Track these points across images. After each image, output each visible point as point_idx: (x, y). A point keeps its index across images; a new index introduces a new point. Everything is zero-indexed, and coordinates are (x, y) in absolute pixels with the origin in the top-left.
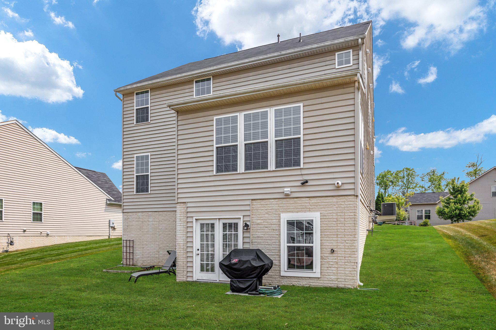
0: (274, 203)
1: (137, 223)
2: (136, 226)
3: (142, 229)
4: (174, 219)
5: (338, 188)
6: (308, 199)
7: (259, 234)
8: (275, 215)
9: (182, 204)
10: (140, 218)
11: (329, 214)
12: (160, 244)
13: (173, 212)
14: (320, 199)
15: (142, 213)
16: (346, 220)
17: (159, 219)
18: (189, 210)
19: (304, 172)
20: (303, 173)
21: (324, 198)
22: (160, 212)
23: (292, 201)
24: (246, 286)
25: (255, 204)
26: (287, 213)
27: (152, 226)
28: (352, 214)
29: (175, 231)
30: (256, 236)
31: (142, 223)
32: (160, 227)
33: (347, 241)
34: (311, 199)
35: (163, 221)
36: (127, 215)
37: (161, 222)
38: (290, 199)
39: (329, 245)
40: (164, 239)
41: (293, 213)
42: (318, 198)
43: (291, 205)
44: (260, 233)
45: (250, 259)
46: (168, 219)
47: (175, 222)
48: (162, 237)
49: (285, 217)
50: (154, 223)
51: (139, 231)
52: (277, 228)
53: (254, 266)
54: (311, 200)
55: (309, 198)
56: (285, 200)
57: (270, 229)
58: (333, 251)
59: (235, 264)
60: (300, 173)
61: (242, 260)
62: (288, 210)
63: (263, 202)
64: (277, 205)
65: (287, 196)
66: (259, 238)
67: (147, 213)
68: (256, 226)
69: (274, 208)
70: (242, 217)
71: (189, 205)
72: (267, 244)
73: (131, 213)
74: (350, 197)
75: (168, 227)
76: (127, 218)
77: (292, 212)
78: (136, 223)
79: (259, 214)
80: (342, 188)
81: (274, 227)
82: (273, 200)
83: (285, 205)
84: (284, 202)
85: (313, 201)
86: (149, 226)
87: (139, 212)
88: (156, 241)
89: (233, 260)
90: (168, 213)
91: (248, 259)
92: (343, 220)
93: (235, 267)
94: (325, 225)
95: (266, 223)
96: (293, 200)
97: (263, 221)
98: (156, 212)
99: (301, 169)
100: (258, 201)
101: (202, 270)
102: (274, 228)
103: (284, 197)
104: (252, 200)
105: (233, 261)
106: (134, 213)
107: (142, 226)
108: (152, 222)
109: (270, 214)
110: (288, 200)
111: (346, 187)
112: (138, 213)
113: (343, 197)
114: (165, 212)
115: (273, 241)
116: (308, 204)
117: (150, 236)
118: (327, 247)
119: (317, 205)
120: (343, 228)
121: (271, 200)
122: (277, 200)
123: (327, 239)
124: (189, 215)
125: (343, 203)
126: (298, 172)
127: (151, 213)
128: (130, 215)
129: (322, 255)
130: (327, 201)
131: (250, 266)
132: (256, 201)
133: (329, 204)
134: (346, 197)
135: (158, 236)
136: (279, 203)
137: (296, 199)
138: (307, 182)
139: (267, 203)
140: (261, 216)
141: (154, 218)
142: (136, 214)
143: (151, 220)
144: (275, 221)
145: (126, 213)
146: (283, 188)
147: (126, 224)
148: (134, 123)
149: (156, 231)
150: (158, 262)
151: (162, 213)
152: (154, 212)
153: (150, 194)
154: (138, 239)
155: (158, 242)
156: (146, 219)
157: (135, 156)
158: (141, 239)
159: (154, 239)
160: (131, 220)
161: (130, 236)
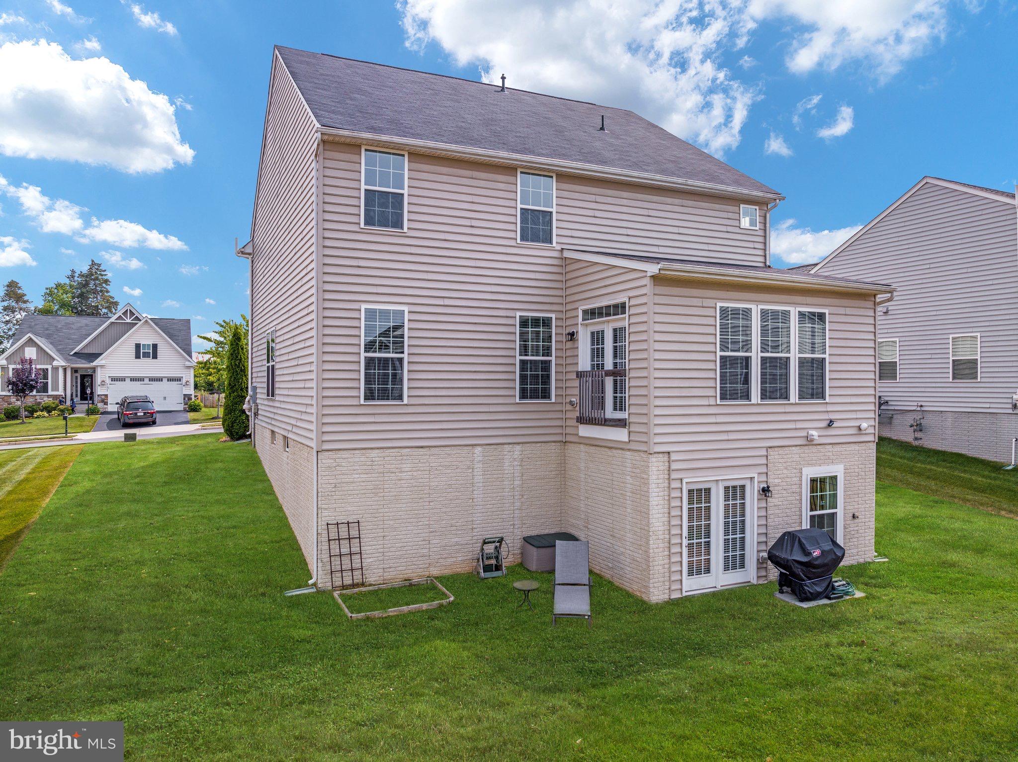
1: (365, 476)
2: (364, 484)
3: (382, 491)
4: (468, 463)
10: (376, 463)
12: (431, 522)
13: (466, 448)
15: (382, 451)
17: (431, 465)
22: (432, 449)
27: (412, 481)
29: (471, 489)
31: (382, 475)
32: (433, 484)
35: (441, 468)
36: (335, 456)
37: (436, 472)
40: (444, 510)
46: (454, 464)
47: (471, 471)
48: (438, 507)
50: (415, 474)
51: (372, 495)
65: (811, 442)
67: (397, 450)
73: (345, 452)
75: (453, 483)
76: (334, 464)
78: (362, 476)
86: (402, 482)
87: (372, 449)
88: (421, 515)
90: (455, 451)
98: (422, 447)
106: (357, 452)
107: (382, 483)
108: (409, 473)
112: (370, 451)
114: (447, 449)
117: (405, 505)
127: (409, 450)
128: (344, 456)
135: (427, 503)
141: (417, 461)
142: (363, 454)
143: (406, 467)
145: (330, 453)
146: (806, 431)
147: (331, 481)
148: (359, 224)
149: (422, 492)
150: (427, 565)
151: (437, 449)
152: (417, 449)
153: (406, 405)
154: (369, 515)
155: (427, 519)
156: (393, 466)
157: (364, 307)
158: (377, 515)
159: (416, 512)
160: (346, 468)
161: (342, 509)
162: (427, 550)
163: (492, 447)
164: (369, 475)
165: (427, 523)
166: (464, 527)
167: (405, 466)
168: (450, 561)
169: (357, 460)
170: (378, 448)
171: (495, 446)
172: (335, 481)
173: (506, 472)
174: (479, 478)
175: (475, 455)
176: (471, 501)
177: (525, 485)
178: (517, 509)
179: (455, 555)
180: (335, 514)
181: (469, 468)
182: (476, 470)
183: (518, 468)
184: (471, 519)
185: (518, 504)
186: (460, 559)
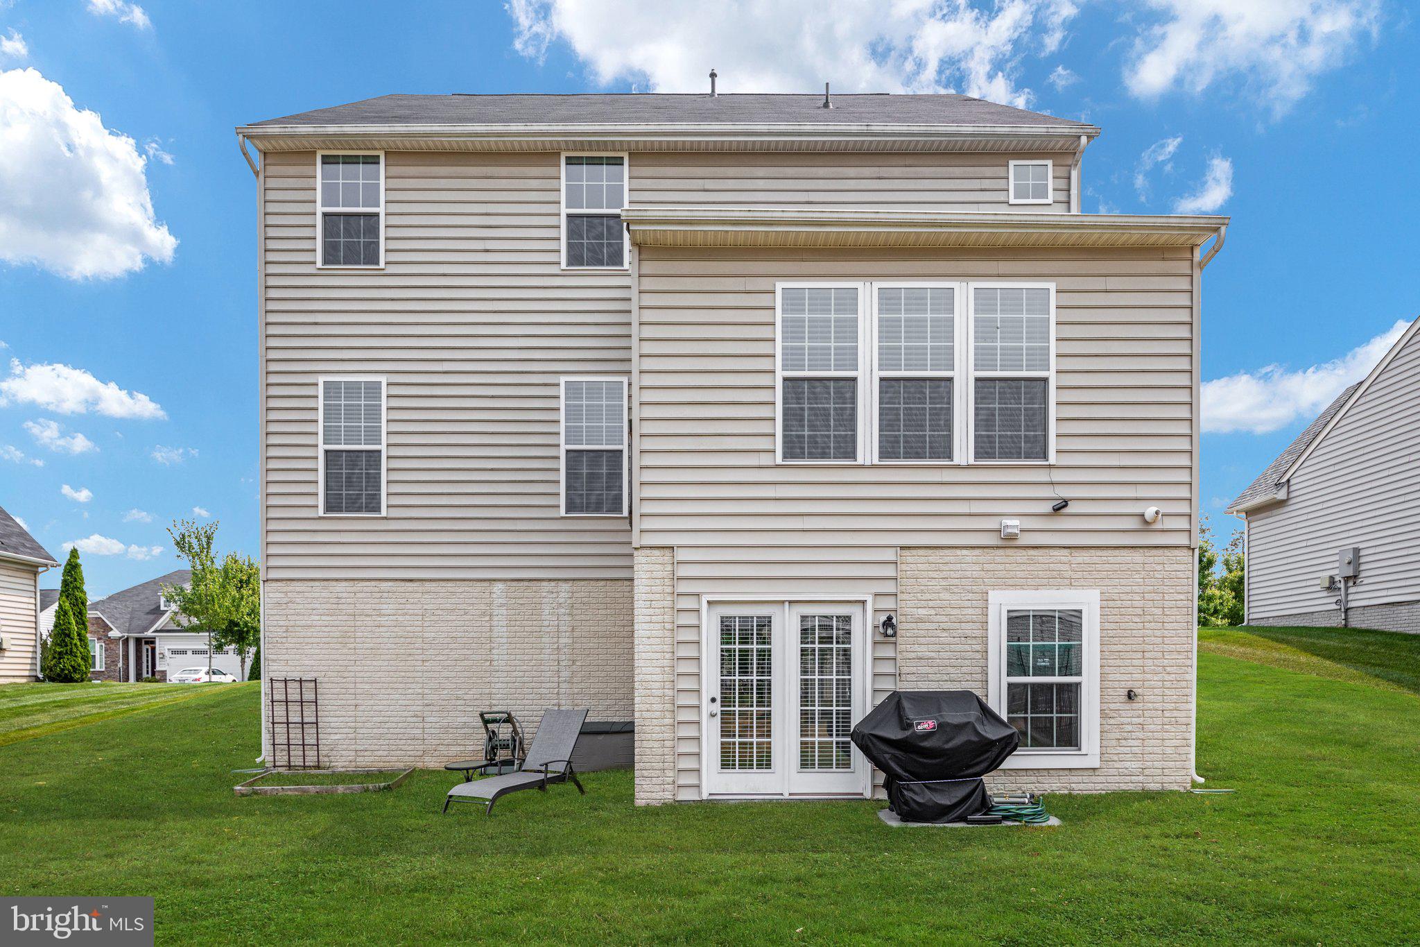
0: (968, 559)
1: (329, 618)
2: (327, 629)
3: (352, 640)
4: (483, 607)
5: (1146, 525)
6: (1066, 552)
7: (922, 650)
8: (970, 596)
9: (656, 552)
10: (343, 601)
11: (1124, 597)
12: (426, 691)
13: (479, 584)
14: (1099, 553)
15: (351, 583)
16: (1168, 613)
17: (426, 607)
18: (683, 571)
19: (1057, 476)
20: (1055, 479)
21: (1110, 552)
22: (427, 584)
23: (1021, 556)
24: (954, 800)
25: (910, 559)
26: (1008, 589)
27: (396, 629)
28: (1182, 597)
29: (488, 646)
30: (913, 655)
31: (352, 618)
32: (426, 635)
33: (1168, 669)
34: (1075, 553)
35: (440, 612)
36: (285, 589)
37: (433, 618)
38: (1016, 550)
39: (1123, 680)
40: (445, 674)
41: (1023, 589)
42: (1093, 552)
43: (1017, 569)
44: (924, 648)
45: (972, 719)
46: (461, 607)
47: (487, 618)
48: (437, 669)
49: (1003, 601)
50: (400, 618)
51: (338, 646)
52: (978, 633)
53: (986, 738)
54: (1077, 555)
55: (1069, 550)
56: (1001, 552)
57: (955, 635)
58: (1130, 696)
59: (928, 735)
60: (1047, 479)
61: (948, 724)
62: (1011, 582)
63: (935, 556)
64: (977, 567)
65: (1009, 541)
66: (923, 662)
67: (373, 583)
68: (914, 625)
69: (968, 574)
70: (869, 599)
71: (681, 555)
72: (945, 677)
73: (299, 584)
74: (1176, 552)
75: (460, 635)
76: (285, 600)
77: (1022, 587)
78: (324, 618)
79: (922, 592)
80: (1158, 526)
81: (968, 629)
82: (965, 552)
83: (1000, 567)
84: (998, 559)
85: (1080, 560)
86: (382, 629)
87: (336, 580)
88: (411, 680)
89: (919, 724)
90: (462, 588)
91: (965, 720)
92: (1159, 611)
93: (926, 744)
94: (1113, 626)
95: (944, 619)
96: (1023, 552)
97: (932, 612)
98: (411, 580)
99: (1050, 467)
100: (921, 552)
101: (726, 763)
102: (969, 633)
103: (1000, 543)
104: (902, 548)
105: (919, 727)
106: (317, 584)
107: (353, 629)
108: (394, 618)
109: (956, 590)
110: (1009, 552)
111: (1169, 524)
112: (334, 583)
113: (1160, 552)
114: (450, 584)
115: (964, 670)
116: (1066, 567)
117: (386, 663)
118: (1116, 684)
119: (1090, 569)
120: (1158, 633)
121: (958, 552)
122: (977, 552)
123: (1118, 662)
124: (683, 587)
125: (1159, 567)
126: (1042, 476)
127: (390, 584)
128: (298, 589)
129: (1105, 706)
130: (1119, 559)
131: (974, 739)
132: (914, 552)
133: (1124, 567)
134: (1167, 552)
135: (420, 663)
136: (982, 559)
137: (1032, 552)
138: (1065, 503)
139: (947, 559)
140: (928, 596)
141: (403, 600)
142: (325, 588)
143: (387, 608)
144: (970, 611)
145: (279, 584)
146: (998, 519)
147: (282, 623)
148: (314, 263)
149: (412, 646)
150: (420, 753)
151: (434, 584)
152: (403, 584)
153: (385, 518)
154: (335, 674)
155: (420, 685)
156: (368, 606)
157: (321, 379)
158: (346, 674)
159: (403, 674)
160: (301, 606)
161: (297, 663)
162: (419, 731)
163: (522, 584)
164: (335, 618)
165: (420, 691)
166: (476, 703)
167: (385, 606)
168: (454, 750)
169: (317, 595)
170: (346, 580)
171: (526, 583)
172: (287, 623)
173: (546, 623)
174: (501, 630)
175: (494, 596)
176: (488, 663)
177: (576, 646)
178: (565, 681)
179: (462, 743)
180: (288, 669)
181: (484, 614)
182: (496, 618)
183: (566, 618)
184: (487, 691)
185: (565, 674)
186: (471, 748)
